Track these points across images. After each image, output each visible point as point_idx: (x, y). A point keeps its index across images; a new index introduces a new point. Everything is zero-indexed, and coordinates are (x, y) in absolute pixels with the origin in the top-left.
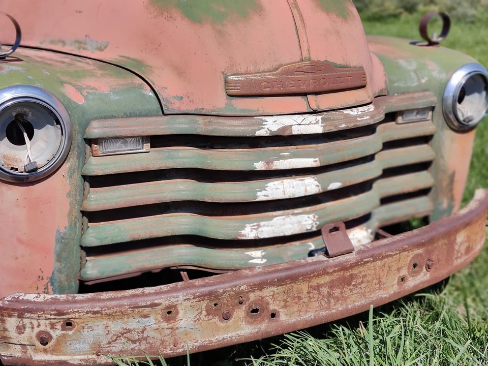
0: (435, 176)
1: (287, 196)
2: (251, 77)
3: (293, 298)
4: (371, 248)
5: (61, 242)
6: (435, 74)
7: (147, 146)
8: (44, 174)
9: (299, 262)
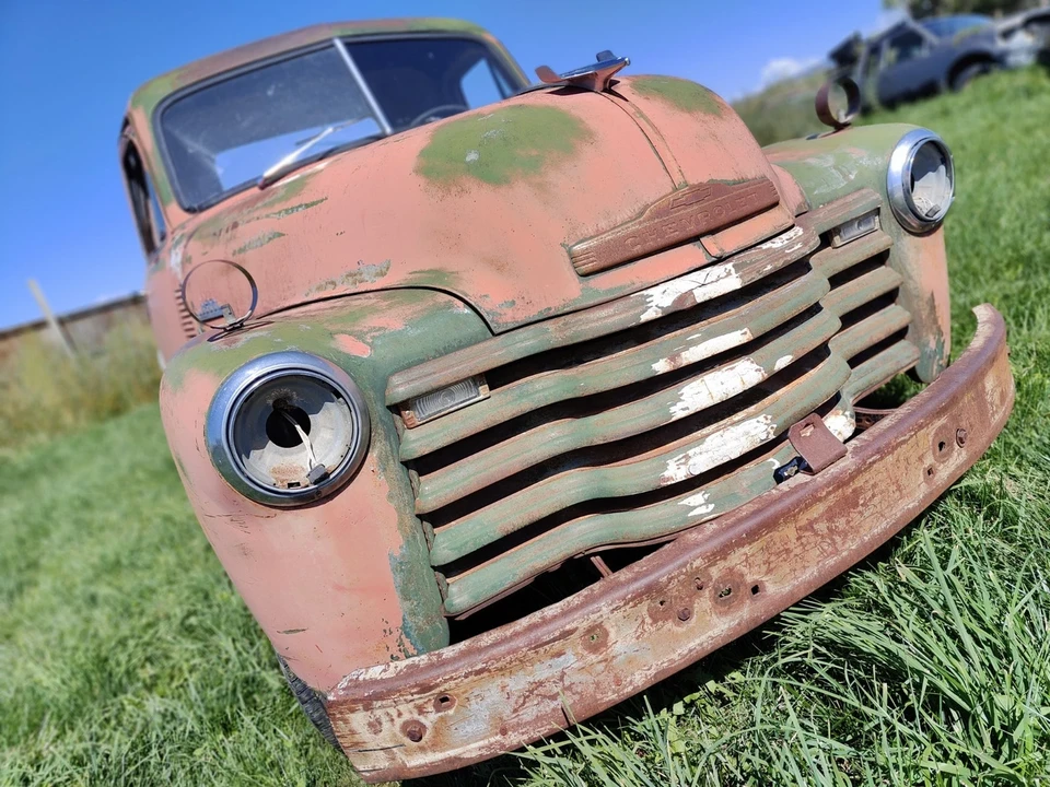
0: (908, 308)
1: (717, 400)
2: (608, 237)
3: (778, 554)
4: (871, 439)
5: (402, 570)
6: (865, 162)
7: (484, 390)
8: (342, 479)
9: (769, 495)
